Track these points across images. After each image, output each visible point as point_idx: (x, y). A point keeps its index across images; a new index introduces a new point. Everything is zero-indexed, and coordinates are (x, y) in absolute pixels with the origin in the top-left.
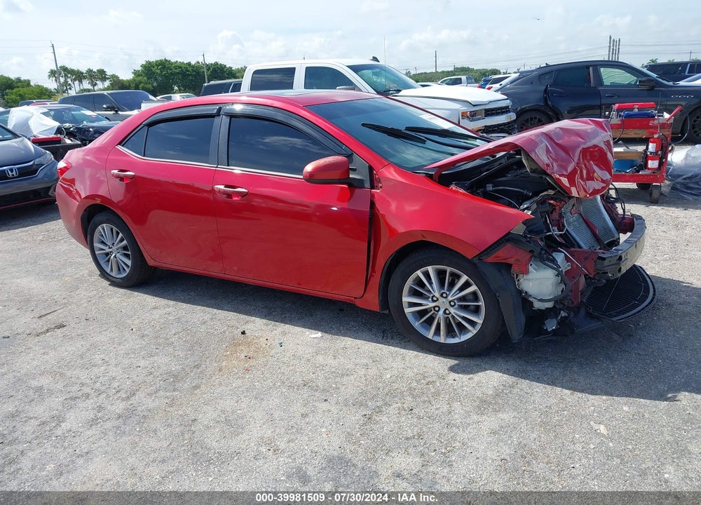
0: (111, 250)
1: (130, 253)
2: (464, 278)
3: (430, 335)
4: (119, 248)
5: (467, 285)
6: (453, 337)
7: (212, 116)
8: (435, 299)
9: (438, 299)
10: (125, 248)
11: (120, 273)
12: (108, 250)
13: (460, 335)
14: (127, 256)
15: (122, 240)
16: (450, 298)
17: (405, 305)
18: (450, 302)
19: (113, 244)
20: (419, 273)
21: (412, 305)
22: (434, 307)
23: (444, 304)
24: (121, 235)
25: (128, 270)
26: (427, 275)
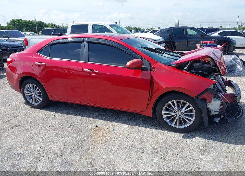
0: (32, 94)
1: (41, 95)
2: (188, 104)
3: (173, 125)
4: (37, 93)
5: (189, 107)
6: (182, 126)
7: (80, 42)
8: (175, 112)
9: (176, 112)
10: (39, 93)
11: (36, 103)
12: (31, 94)
13: (185, 125)
14: (40, 96)
15: (38, 90)
16: (182, 112)
17: (163, 114)
18: (181, 113)
19: (33, 92)
20: (170, 102)
21: (165, 114)
22: (175, 115)
23: (178, 113)
24: (38, 88)
25: (40, 102)
26: (173, 103)
